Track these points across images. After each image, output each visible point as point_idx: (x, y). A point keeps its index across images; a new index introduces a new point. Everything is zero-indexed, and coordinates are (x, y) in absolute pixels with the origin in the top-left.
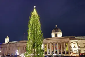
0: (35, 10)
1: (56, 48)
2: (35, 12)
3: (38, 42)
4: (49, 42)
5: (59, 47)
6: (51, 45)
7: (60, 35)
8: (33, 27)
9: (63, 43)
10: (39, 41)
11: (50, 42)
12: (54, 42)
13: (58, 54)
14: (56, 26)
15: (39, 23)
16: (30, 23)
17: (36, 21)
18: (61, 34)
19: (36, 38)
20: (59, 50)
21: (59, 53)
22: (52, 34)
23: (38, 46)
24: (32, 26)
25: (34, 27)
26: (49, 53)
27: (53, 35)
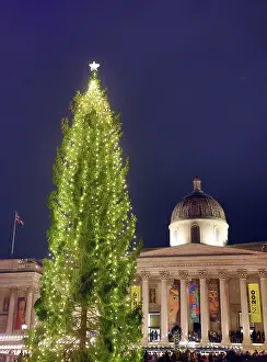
0: (93, 85)
1: (194, 305)
2: (93, 97)
3: (110, 265)
4: (155, 272)
5: (210, 300)
6: (163, 290)
7: (216, 232)
8: (84, 176)
9: (232, 280)
10: (113, 260)
11: (163, 273)
12: (182, 273)
13: (205, 341)
14: (197, 183)
15: (117, 157)
16: (64, 153)
17: (102, 144)
18: (224, 227)
19: (101, 241)
20: (212, 320)
21: (211, 339)
22: (173, 227)
23: (107, 289)
24: (79, 172)
25: (89, 176)
26: (153, 336)
27: (179, 233)
